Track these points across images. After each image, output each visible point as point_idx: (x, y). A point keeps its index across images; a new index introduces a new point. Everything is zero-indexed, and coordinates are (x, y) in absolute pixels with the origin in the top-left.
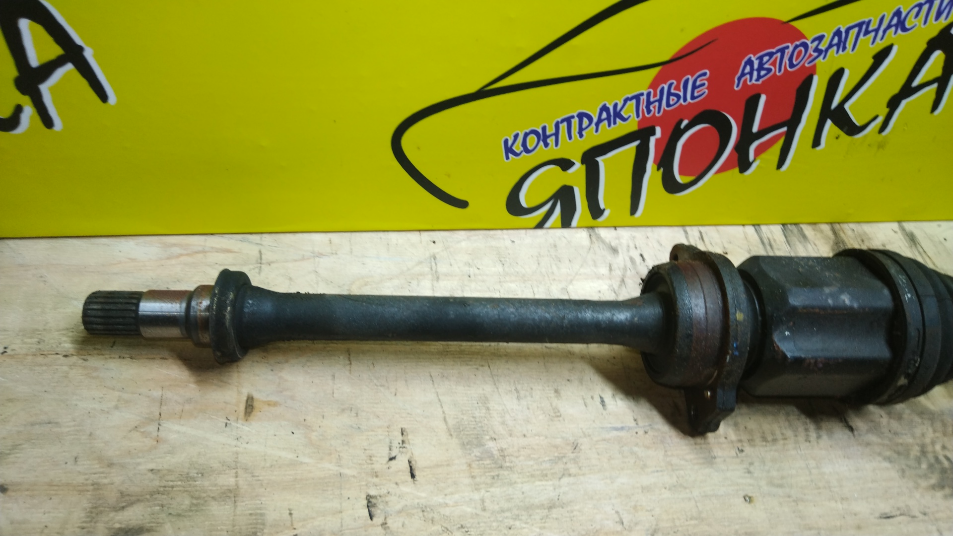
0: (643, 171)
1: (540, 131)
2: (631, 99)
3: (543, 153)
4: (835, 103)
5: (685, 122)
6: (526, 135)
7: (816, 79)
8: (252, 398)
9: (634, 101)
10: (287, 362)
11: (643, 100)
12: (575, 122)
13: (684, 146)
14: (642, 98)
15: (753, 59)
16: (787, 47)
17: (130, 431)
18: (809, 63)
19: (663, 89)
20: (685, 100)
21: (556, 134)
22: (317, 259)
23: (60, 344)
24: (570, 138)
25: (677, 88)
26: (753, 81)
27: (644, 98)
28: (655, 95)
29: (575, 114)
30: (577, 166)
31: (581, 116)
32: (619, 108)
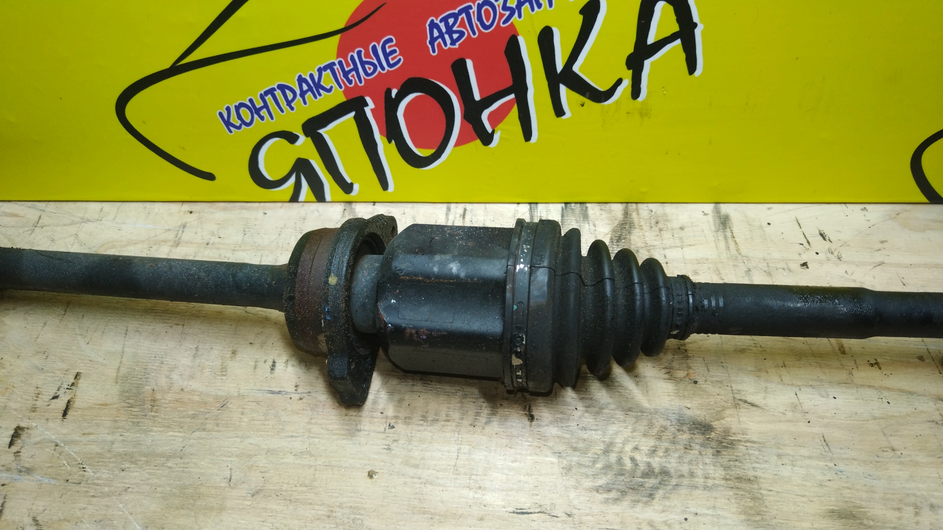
0: (375, 144)
1: (249, 104)
2: (325, 68)
3: (261, 128)
4: (559, 67)
5: (394, 92)
6: (237, 108)
7: (521, 39)
9: (329, 71)
10: (14, 309)
11: (337, 69)
12: (278, 93)
13: (405, 116)
14: (335, 67)
15: (437, 21)
16: (470, 7)
18: (504, 23)
19: (352, 57)
20: (383, 68)
21: (266, 106)
22: (83, 224)
24: (282, 111)
25: (367, 55)
26: (449, 46)
27: (337, 67)
28: (348, 65)
29: (275, 87)
30: (303, 139)
31: (282, 88)
32: (316, 78)
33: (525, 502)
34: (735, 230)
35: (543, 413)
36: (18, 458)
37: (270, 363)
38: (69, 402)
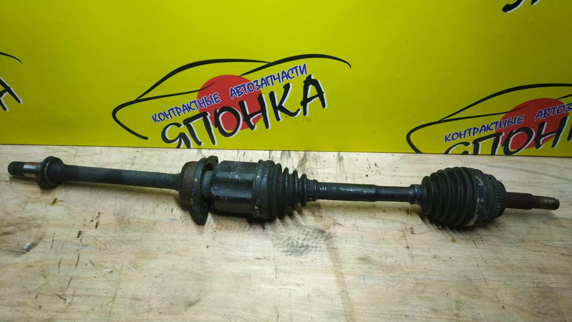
0: (210, 128)
1: (163, 113)
2: (193, 102)
3: (167, 121)
5: (218, 111)
6: (159, 115)
8: (56, 199)
9: (194, 103)
10: (71, 189)
12: (175, 110)
13: (222, 119)
15: (233, 89)
16: (245, 85)
17: (17, 205)
18: (257, 90)
19: (203, 99)
20: (214, 103)
21: (170, 114)
22: (94, 156)
23: (5, 178)
24: (176, 116)
25: (208, 98)
27: (197, 102)
28: (201, 101)
29: (174, 108)
30: (183, 126)
31: (176, 108)
32: (189, 105)
33: (259, 255)
34: (344, 162)
35: (268, 227)
36: (81, 242)
37: (171, 209)
38: (97, 223)
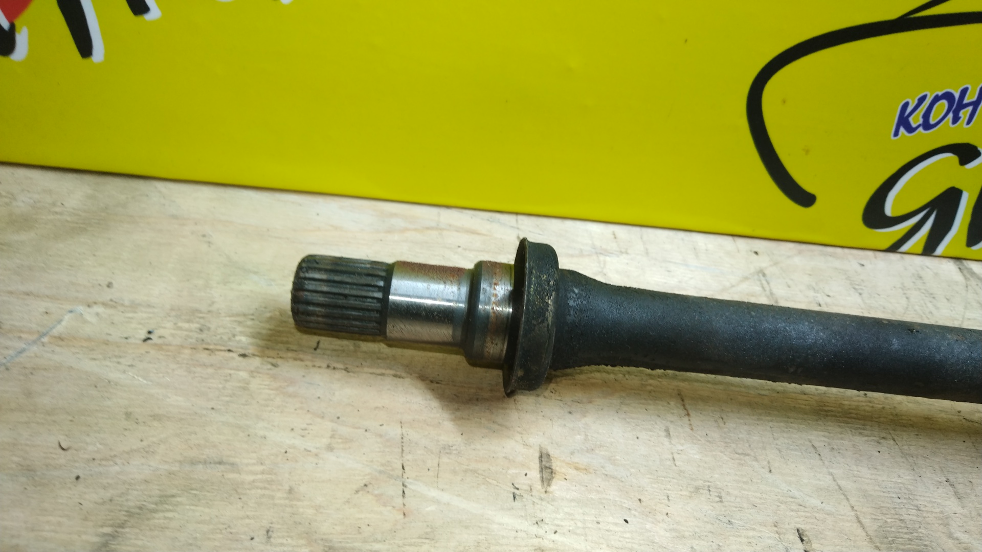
1: (957, 95)
8: (548, 455)
21: (975, 106)
23: (234, 336)
